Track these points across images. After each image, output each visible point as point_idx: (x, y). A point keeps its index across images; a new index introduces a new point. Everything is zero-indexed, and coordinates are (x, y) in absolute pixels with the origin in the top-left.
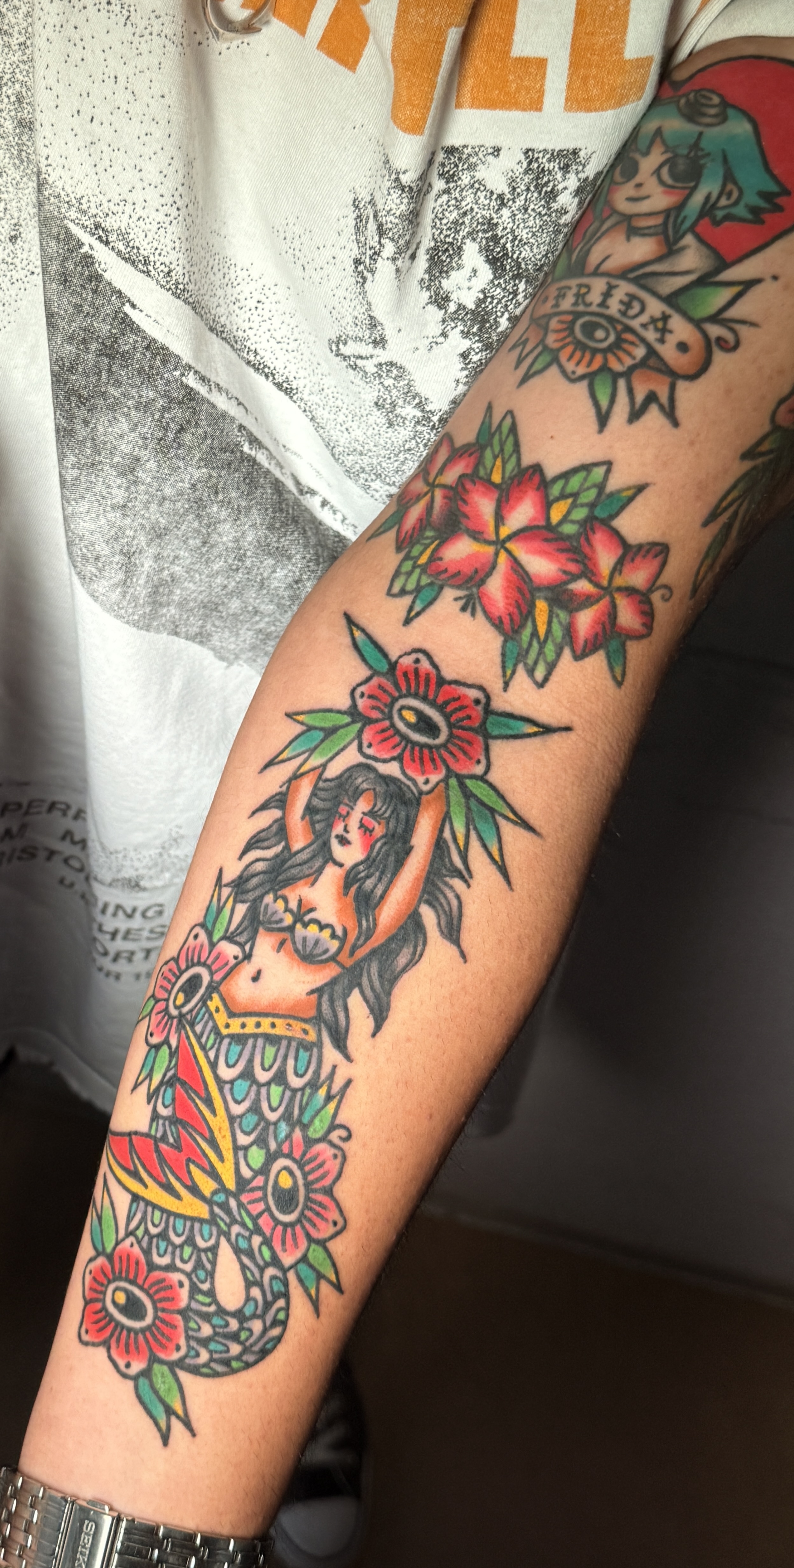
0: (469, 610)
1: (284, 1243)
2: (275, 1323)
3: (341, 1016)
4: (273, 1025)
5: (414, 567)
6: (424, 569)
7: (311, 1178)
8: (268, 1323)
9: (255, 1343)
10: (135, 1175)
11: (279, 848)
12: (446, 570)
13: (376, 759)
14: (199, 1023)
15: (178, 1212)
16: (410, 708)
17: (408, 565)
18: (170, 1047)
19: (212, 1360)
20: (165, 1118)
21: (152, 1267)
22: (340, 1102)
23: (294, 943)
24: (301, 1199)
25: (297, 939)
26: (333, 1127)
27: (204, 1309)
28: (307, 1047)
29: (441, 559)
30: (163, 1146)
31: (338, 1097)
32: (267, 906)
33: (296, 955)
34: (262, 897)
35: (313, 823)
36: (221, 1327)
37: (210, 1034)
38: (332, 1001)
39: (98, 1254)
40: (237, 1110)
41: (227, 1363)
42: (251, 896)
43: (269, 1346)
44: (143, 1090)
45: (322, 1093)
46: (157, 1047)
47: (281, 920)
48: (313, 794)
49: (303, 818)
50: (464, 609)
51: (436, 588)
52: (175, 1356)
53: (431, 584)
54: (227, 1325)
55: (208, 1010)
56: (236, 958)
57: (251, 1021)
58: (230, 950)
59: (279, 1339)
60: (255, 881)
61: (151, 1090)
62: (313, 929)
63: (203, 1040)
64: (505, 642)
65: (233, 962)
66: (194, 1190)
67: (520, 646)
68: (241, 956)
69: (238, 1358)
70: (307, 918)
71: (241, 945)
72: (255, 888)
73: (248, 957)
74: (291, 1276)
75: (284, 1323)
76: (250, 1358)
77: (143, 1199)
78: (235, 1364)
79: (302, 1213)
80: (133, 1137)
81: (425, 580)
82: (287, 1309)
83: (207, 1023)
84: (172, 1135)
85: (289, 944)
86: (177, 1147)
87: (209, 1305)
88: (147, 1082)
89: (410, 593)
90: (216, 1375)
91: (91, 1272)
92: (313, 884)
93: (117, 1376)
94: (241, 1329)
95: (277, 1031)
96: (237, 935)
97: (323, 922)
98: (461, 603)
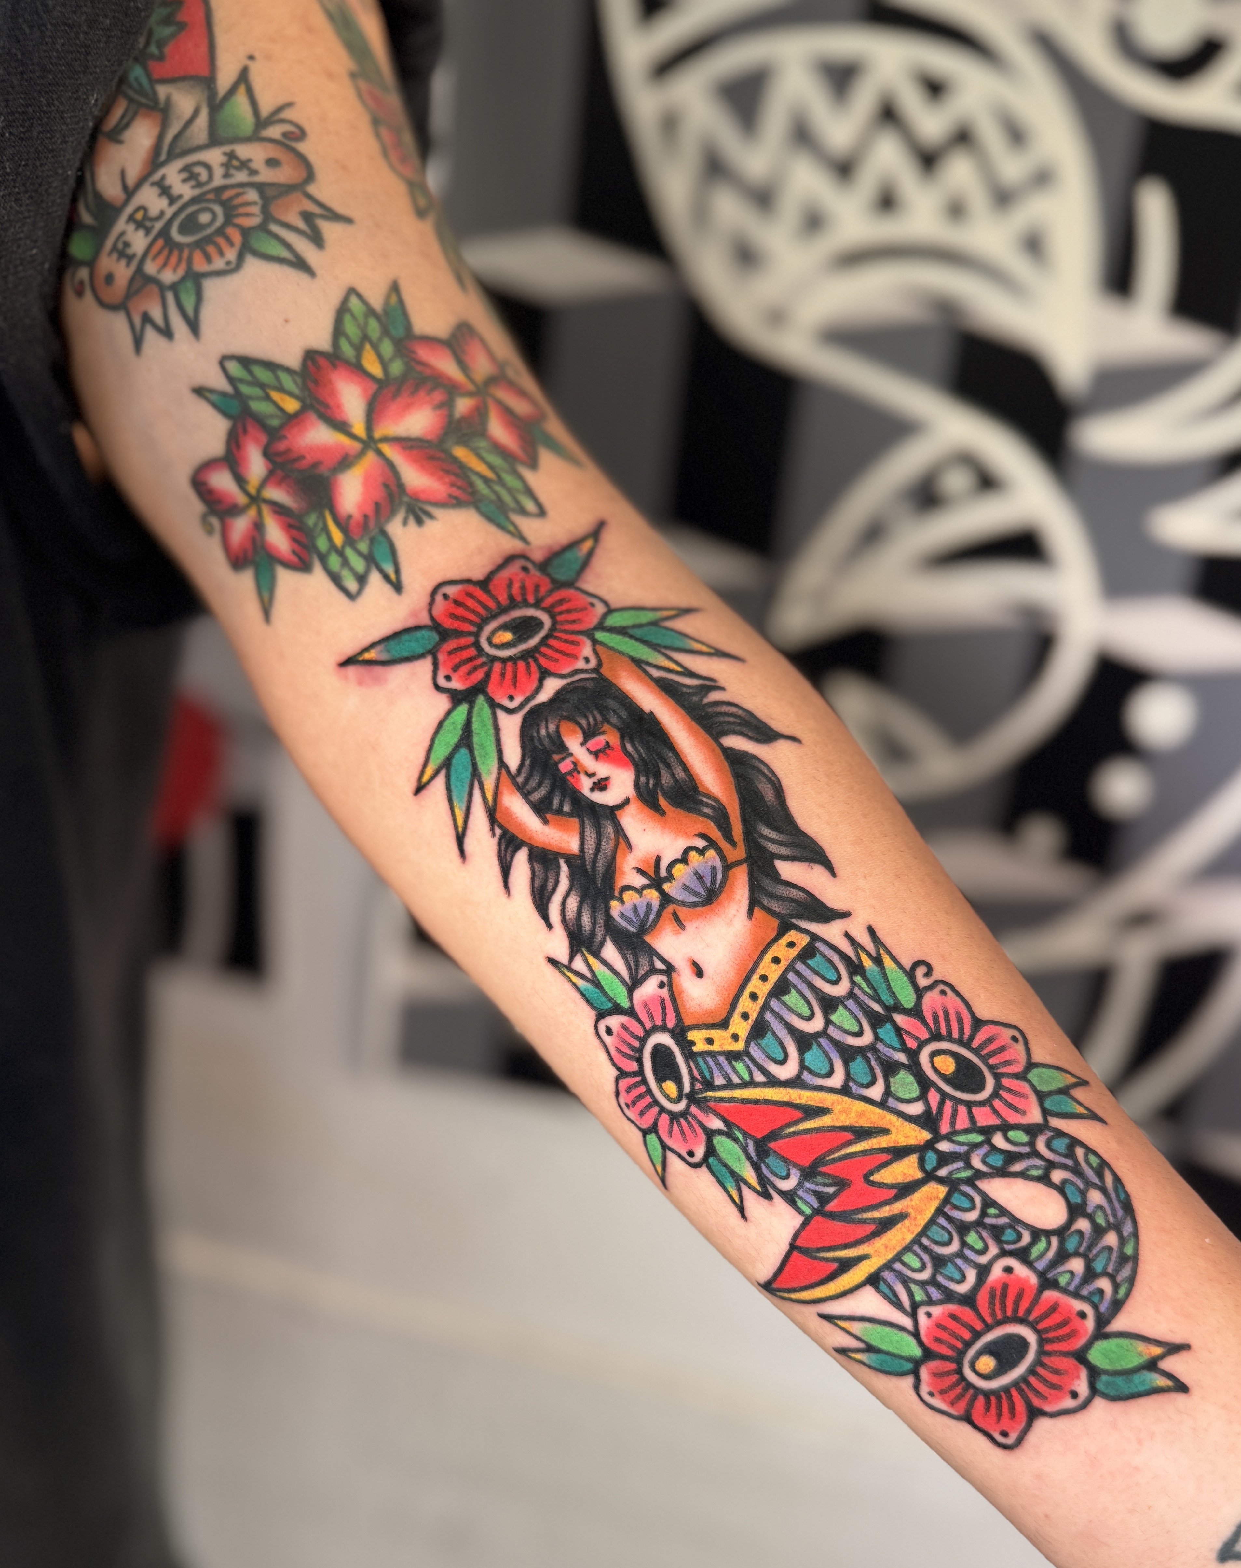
0: (424, 517)
1: (1016, 1109)
2: (1100, 1174)
3: (794, 893)
4: (764, 978)
5: (341, 553)
6: (350, 541)
7: (956, 1035)
8: (1096, 1181)
9: (1113, 1210)
10: (846, 1265)
11: (564, 869)
12: (366, 517)
13: (528, 700)
14: (712, 1077)
15: (919, 1229)
16: (494, 632)
17: (334, 561)
18: (720, 1132)
19: (1112, 1278)
20: (800, 1185)
21: (969, 1300)
22: (888, 952)
23: (683, 903)
24: (975, 1059)
25: (680, 898)
26: (911, 975)
27: (1051, 1254)
28: (807, 953)
29: (350, 517)
30: (831, 1206)
31: (882, 952)
32: (622, 915)
33: (698, 909)
34: (609, 918)
35: (559, 811)
36: (1080, 1244)
37: (733, 1068)
38: (772, 896)
39: (916, 1373)
40: (837, 1080)
41: (1124, 1259)
42: (600, 932)
43: (1122, 1196)
44: (752, 1201)
45: (867, 963)
46: (711, 1151)
47: (649, 906)
48: (526, 796)
49: (545, 822)
50: (419, 522)
51: (381, 538)
52: (1090, 1324)
53: (372, 541)
54: (1080, 1233)
55: (702, 1054)
56: (661, 985)
57: (745, 1004)
58: (650, 988)
59: (1117, 1179)
60: (586, 920)
61: (759, 1188)
62: (679, 870)
63: (736, 1080)
64: (478, 509)
65: (665, 992)
66: (906, 1189)
67: (492, 502)
68: (664, 978)
69: (1122, 1241)
70: (663, 873)
71: (653, 971)
72: (594, 923)
73: (670, 969)
74: (1055, 1122)
75: (1104, 1163)
76: (1127, 1229)
77: (880, 1270)
78: (1129, 1250)
79: (991, 1068)
80: (799, 1243)
81: (363, 546)
82: (1089, 1150)
83: (718, 1064)
84: (825, 1185)
85: (682, 912)
86: (842, 1184)
87: (1049, 1243)
88: (745, 1189)
89: (367, 571)
90: (1132, 1280)
91: (931, 1394)
92: (629, 846)
93: (1079, 1416)
94: (1091, 1217)
95: (773, 977)
96: (637, 970)
97: (678, 856)
98: (412, 521)
